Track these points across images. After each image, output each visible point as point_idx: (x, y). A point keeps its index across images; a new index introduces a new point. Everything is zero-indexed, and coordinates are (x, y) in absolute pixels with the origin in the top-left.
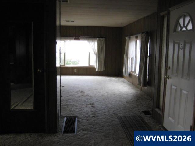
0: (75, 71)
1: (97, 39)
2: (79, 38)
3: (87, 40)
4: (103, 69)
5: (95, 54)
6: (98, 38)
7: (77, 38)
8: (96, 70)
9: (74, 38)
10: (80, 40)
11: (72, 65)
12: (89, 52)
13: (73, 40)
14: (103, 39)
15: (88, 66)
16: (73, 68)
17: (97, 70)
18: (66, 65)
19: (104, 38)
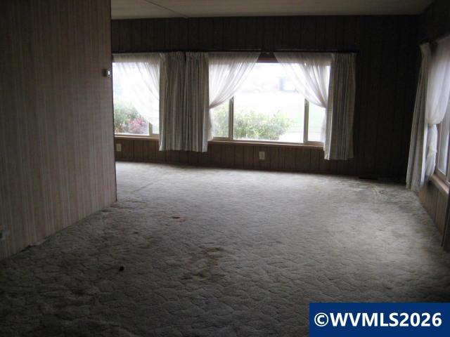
0: (262, 156)
1: (330, 56)
2: (275, 54)
3: (299, 62)
4: (347, 154)
5: (323, 105)
6: (333, 55)
7: (268, 53)
8: (325, 158)
9: (260, 53)
10: (276, 61)
11: (256, 138)
12: (306, 100)
13: (256, 60)
14: (350, 58)
15: (302, 141)
16: (255, 148)
17: (327, 157)
18: (237, 138)
19: (353, 54)
